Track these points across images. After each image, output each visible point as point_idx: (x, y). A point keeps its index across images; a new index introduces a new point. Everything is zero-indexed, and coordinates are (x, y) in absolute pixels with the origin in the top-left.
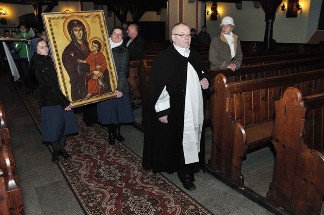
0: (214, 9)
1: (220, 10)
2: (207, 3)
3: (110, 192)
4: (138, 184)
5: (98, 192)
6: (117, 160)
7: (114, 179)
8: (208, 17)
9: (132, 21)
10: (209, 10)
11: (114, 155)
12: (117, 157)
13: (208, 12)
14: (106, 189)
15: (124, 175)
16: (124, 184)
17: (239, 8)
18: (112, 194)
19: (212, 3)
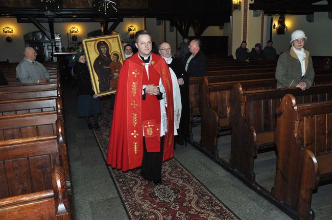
0: (282, 22)
1: (288, 23)
2: (274, 17)
3: (163, 214)
4: (193, 208)
5: (151, 213)
6: (172, 180)
7: (168, 201)
8: (274, 30)
9: (194, 36)
10: (276, 23)
11: (170, 174)
12: (173, 177)
13: (275, 26)
14: (159, 210)
15: (179, 196)
16: (178, 207)
17: (310, 20)
18: (165, 217)
19: (279, 16)
